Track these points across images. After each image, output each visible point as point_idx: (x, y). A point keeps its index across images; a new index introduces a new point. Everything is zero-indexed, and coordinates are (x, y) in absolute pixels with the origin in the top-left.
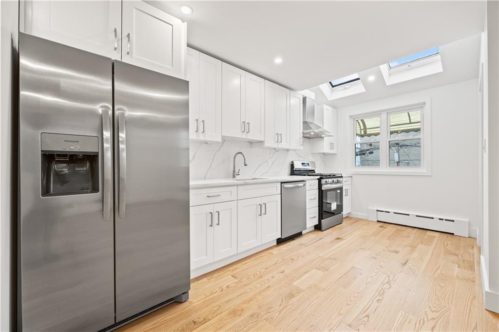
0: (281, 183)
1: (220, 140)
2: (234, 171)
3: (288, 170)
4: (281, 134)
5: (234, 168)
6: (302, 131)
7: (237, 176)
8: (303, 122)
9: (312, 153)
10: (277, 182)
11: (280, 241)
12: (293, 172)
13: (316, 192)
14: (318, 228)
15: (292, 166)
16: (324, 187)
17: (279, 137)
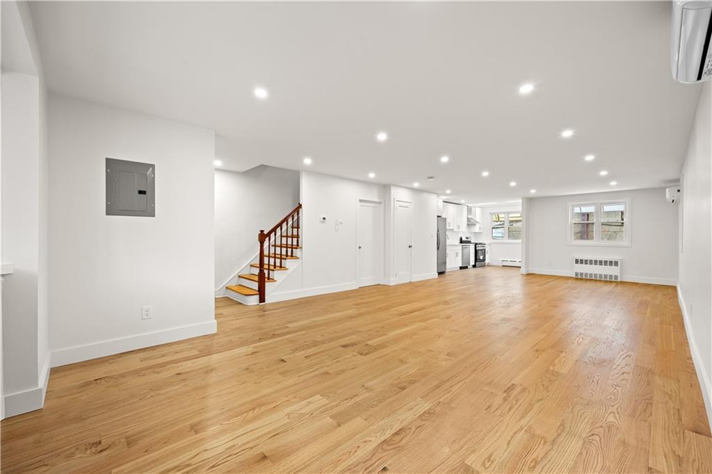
3: (459, 241)
6: (466, 222)
9: (470, 233)
12: (462, 241)
13: (474, 251)
14: (474, 266)
16: (477, 249)
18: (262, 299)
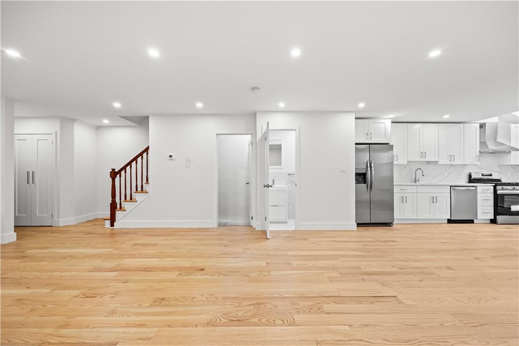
0: (451, 187)
1: (406, 163)
2: (415, 179)
3: (466, 179)
4: (454, 156)
5: (416, 177)
6: (478, 149)
7: (417, 182)
8: (480, 143)
9: (499, 166)
10: (448, 186)
11: (450, 221)
12: (471, 180)
13: (492, 195)
14: (493, 221)
15: (470, 176)
16: (499, 192)
17: (452, 157)
18: (112, 225)
